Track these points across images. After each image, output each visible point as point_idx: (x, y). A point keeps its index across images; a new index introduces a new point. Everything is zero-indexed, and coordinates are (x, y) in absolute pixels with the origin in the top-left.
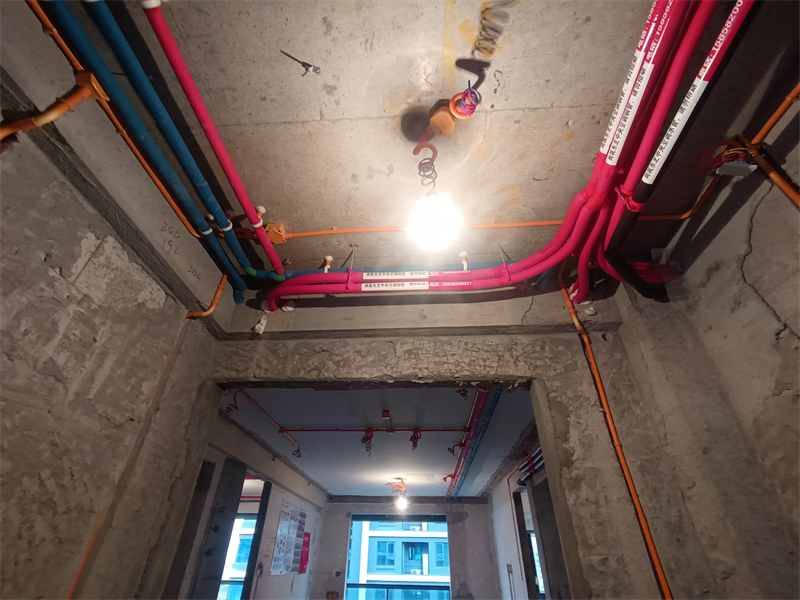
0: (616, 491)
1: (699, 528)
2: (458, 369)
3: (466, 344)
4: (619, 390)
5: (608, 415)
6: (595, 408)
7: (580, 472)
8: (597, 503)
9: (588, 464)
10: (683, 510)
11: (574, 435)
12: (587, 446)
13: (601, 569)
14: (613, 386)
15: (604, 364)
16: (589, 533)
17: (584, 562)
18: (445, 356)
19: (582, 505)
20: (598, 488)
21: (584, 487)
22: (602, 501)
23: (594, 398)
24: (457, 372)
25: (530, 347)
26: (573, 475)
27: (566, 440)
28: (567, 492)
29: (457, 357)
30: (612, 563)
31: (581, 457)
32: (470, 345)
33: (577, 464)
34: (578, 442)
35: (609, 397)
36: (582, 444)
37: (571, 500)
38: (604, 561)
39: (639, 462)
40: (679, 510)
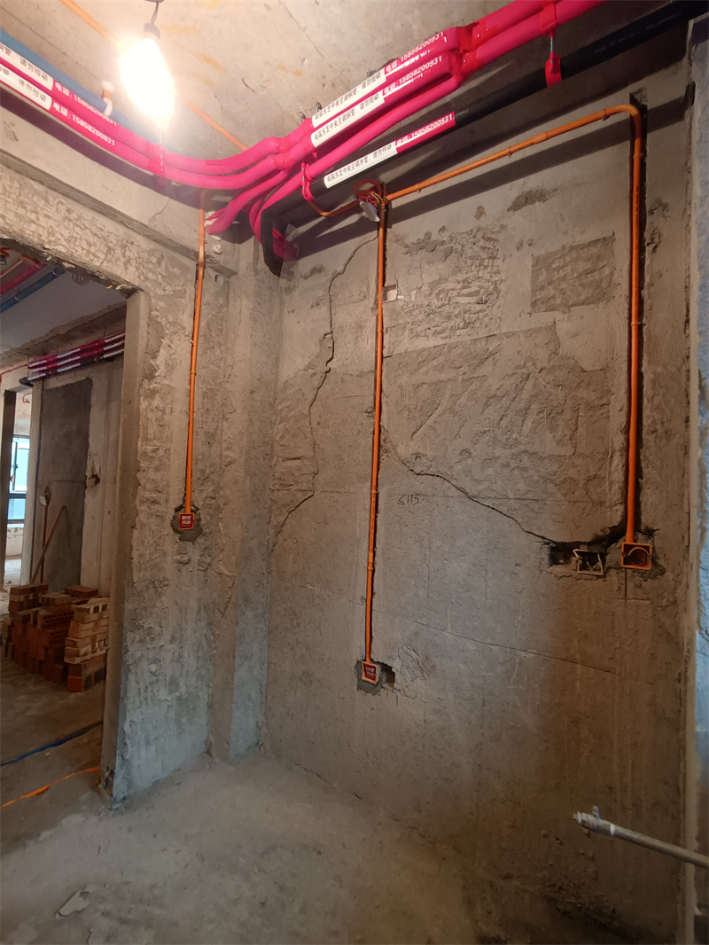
0: (180, 406)
1: (224, 437)
2: (51, 238)
3: (69, 211)
4: (211, 331)
5: (194, 348)
6: (187, 338)
7: (159, 386)
8: (163, 411)
9: (166, 382)
10: (220, 425)
11: (162, 355)
12: (170, 367)
13: (151, 455)
14: (208, 326)
15: (208, 304)
16: (150, 431)
17: (140, 449)
18: (36, 212)
19: (152, 410)
20: (168, 401)
21: (157, 397)
22: (168, 411)
23: (189, 330)
24: (49, 242)
25: (146, 255)
26: (151, 387)
27: (154, 358)
28: (142, 399)
29: (51, 222)
30: (161, 452)
31: (163, 375)
32: (74, 216)
33: (158, 380)
34: (164, 362)
35: (201, 333)
36: (167, 365)
37: (144, 404)
38: (155, 451)
39: (204, 389)
40: (217, 426)
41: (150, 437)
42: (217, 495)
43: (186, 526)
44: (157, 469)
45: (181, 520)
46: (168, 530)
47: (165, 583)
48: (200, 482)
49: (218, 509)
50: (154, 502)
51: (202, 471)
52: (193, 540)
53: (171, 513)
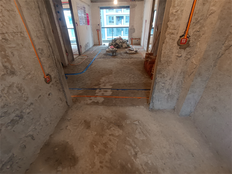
16: (176, 2)
17: (171, 12)
41: (176, 5)
42: (201, 30)
43: (183, 43)
44: (176, 20)
45: (182, 41)
46: (176, 44)
47: (171, 62)
48: (194, 24)
49: (199, 36)
50: (173, 34)
51: (196, 19)
52: (185, 49)
53: (178, 38)
